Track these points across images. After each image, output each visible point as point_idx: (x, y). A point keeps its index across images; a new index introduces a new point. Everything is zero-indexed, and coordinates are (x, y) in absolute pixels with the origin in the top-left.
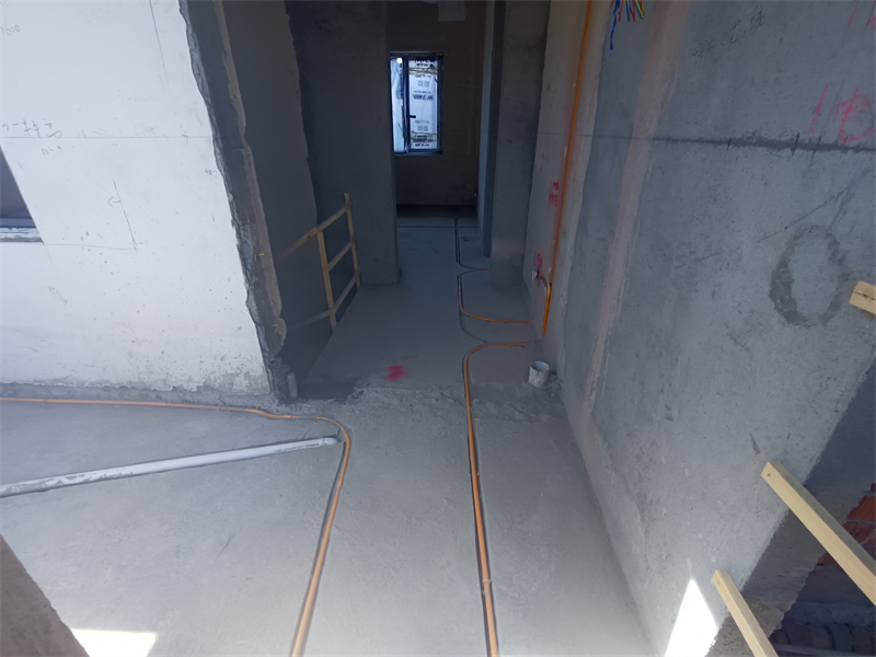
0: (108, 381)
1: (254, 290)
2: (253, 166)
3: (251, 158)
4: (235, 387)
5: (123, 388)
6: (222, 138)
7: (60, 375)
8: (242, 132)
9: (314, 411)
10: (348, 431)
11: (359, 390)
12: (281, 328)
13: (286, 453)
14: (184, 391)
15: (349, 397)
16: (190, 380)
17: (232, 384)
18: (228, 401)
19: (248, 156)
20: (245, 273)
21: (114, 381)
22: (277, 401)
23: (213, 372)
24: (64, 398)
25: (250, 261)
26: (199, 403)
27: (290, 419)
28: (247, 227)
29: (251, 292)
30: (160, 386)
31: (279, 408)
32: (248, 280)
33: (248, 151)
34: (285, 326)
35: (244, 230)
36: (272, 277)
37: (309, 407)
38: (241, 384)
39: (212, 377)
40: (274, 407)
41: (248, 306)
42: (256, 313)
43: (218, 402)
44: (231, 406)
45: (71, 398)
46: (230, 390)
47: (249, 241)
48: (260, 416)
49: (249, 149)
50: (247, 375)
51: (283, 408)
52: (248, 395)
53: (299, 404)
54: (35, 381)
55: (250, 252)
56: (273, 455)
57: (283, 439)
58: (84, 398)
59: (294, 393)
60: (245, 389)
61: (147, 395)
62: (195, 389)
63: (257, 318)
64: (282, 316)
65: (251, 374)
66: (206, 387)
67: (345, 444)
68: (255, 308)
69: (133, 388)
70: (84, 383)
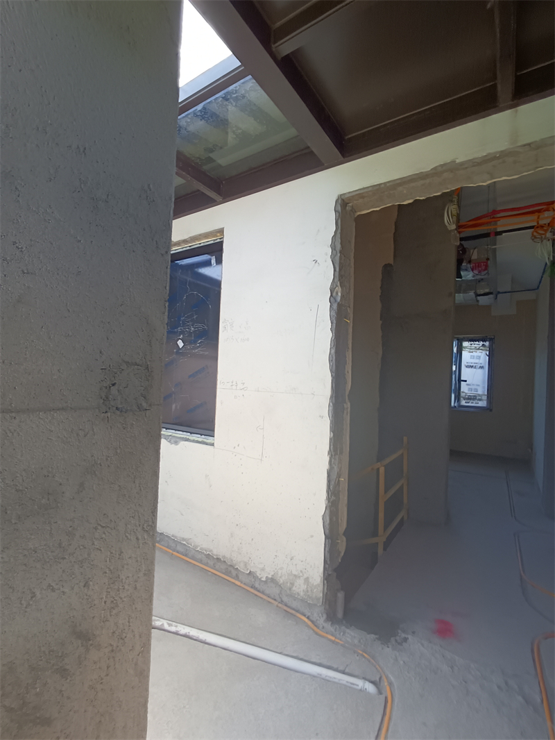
0: (211, 551)
1: (330, 507)
2: (349, 415)
3: (349, 410)
4: (294, 588)
5: (218, 559)
6: (335, 397)
7: (186, 536)
8: (347, 393)
9: (356, 641)
10: (390, 684)
11: (403, 635)
12: (342, 545)
13: (327, 681)
14: (255, 577)
15: (393, 639)
16: (263, 569)
17: (292, 584)
18: (285, 599)
19: (347, 408)
20: (328, 492)
21: (215, 552)
22: (325, 616)
23: (281, 568)
24: (182, 554)
25: (333, 483)
26: (263, 593)
27: (333, 642)
28: (337, 457)
29: (328, 508)
30: (241, 567)
31: (325, 625)
32: (328, 498)
33: (348, 405)
34: (344, 544)
35: (335, 459)
36: (344, 499)
37: (352, 635)
38: (300, 587)
39: (280, 572)
40: (321, 621)
41: (323, 519)
42: (327, 526)
43: (277, 598)
44: (286, 605)
45: (186, 555)
46: (290, 589)
47: (336, 468)
48: (308, 626)
49: (349, 404)
50: (307, 580)
51: (328, 626)
52: (303, 600)
53: (343, 628)
54: (173, 536)
55: (334, 476)
56: (314, 676)
57: (325, 662)
58: (193, 558)
59: (340, 614)
60: (302, 594)
61: (230, 571)
62: (264, 579)
63: (327, 531)
64: (344, 534)
65: (310, 580)
66: (272, 580)
67: (386, 698)
68: (328, 522)
69: (225, 561)
70: (197, 547)
